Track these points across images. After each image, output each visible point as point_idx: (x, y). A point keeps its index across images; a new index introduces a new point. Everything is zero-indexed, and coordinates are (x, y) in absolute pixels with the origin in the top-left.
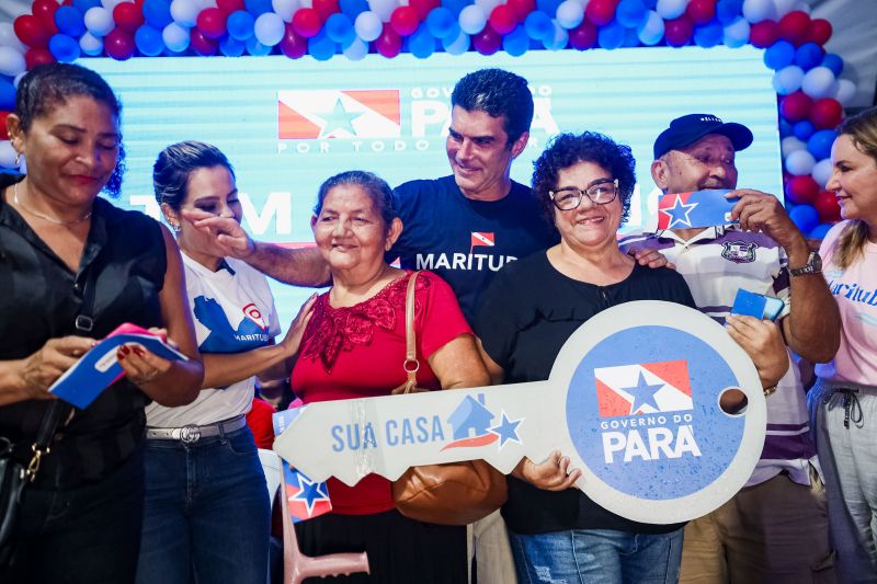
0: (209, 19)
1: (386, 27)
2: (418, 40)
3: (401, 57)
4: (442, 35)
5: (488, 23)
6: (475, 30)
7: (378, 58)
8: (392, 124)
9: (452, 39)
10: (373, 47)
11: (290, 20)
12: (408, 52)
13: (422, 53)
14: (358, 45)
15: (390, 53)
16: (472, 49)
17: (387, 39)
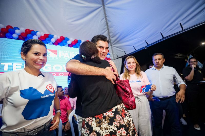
0: (23, 34)
1: (56, 41)
2: (61, 44)
3: (58, 46)
4: (65, 44)
5: (71, 43)
6: (69, 44)
7: (54, 45)
8: (55, 55)
9: (66, 44)
10: (53, 44)
11: (39, 37)
12: (59, 45)
13: (61, 46)
14: (51, 43)
15: (56, 45)
16: (68, 46)
17: (56, 43)
